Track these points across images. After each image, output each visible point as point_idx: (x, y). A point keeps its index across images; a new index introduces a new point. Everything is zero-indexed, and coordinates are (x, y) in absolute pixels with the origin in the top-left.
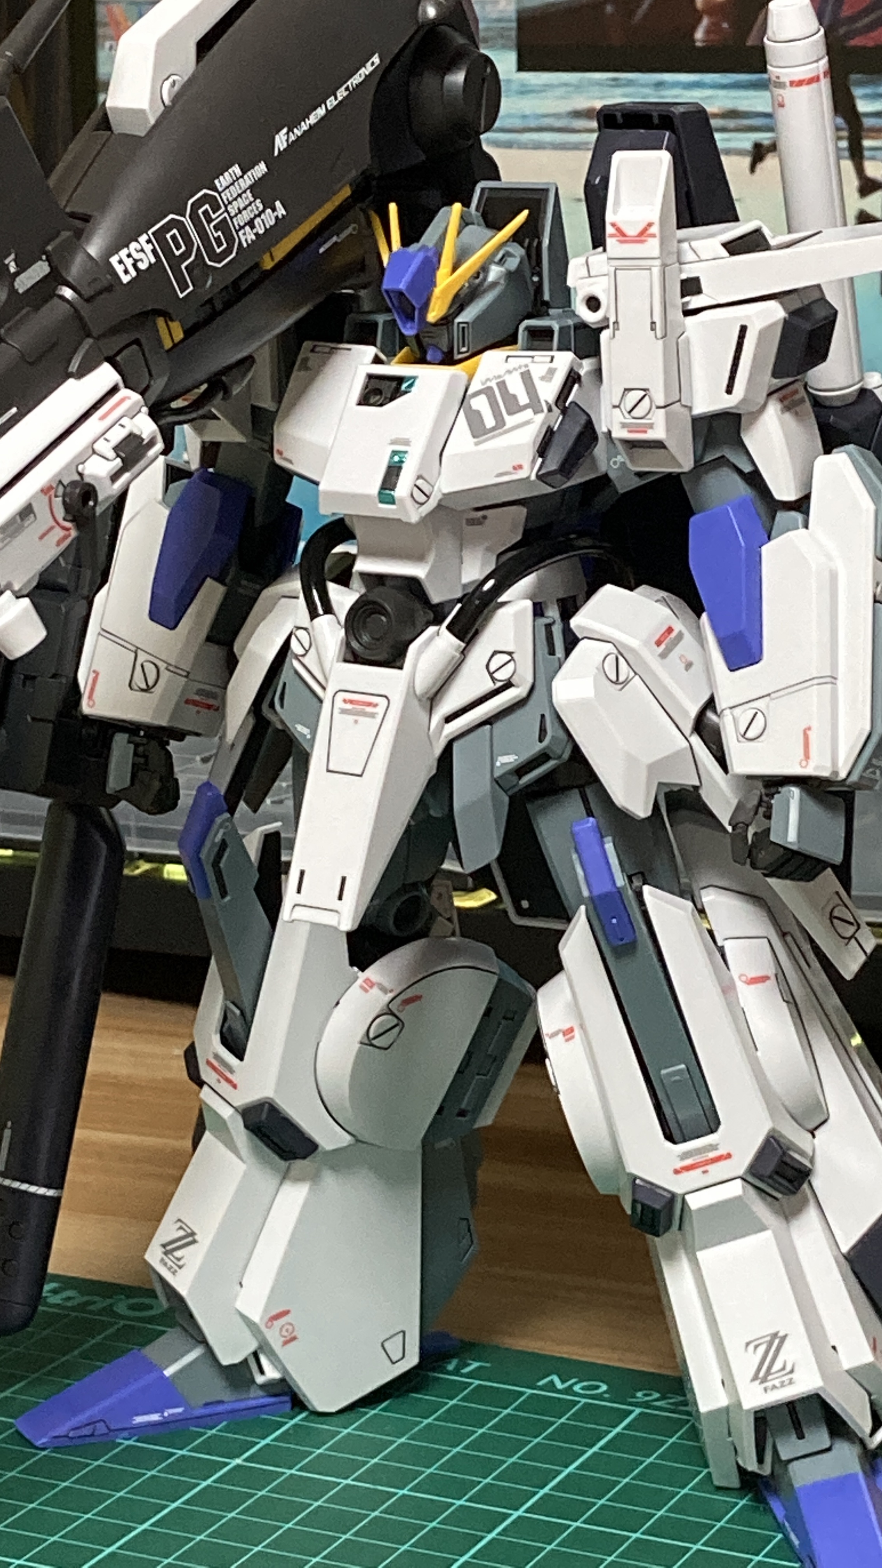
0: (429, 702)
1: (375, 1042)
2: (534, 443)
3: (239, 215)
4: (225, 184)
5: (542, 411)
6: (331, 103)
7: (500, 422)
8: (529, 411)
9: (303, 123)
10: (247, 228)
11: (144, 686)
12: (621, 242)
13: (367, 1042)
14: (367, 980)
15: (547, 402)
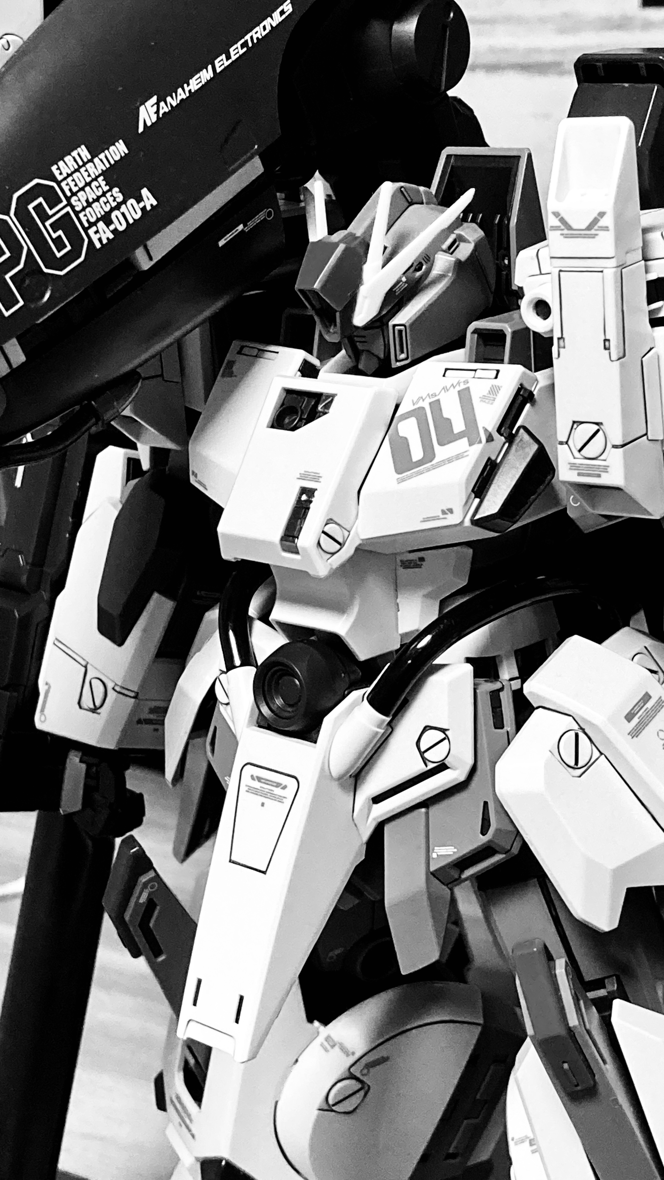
0: (352, 781)
1: (334, 1108)
2: (468, 480)
3: (89, 209)
4: (65, 171)
5: (480, 442)
6: (221, 63)
7: (429, 454)
8: (465, 440)
9: (180, 90)
10: (101, 225)
11: (92, 706)
12: (566, 236)
13: (326, 1107)
14: (328, 1038)
15: (486, 430)
